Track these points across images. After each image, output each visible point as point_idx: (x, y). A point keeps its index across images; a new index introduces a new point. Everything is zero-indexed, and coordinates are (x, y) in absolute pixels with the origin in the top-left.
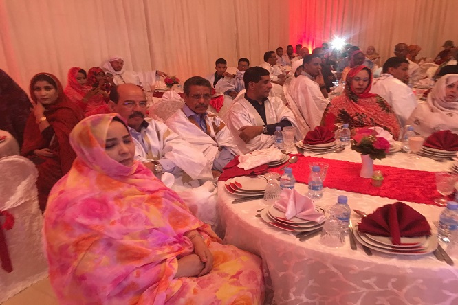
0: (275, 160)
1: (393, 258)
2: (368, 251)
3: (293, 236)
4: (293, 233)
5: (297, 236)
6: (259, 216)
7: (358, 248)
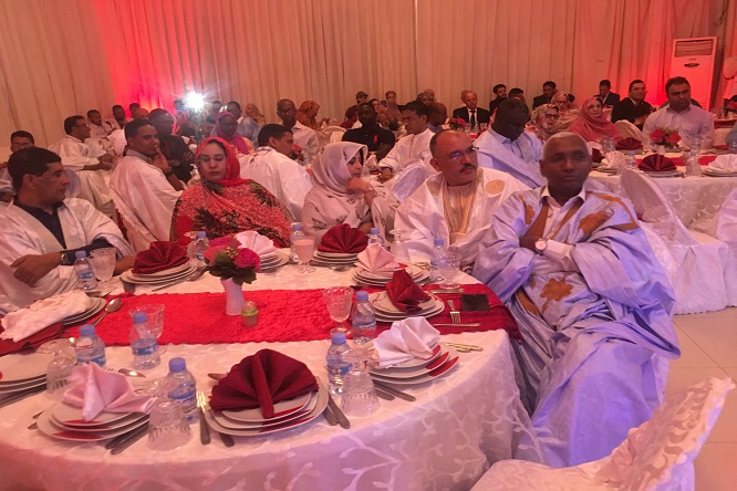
0: (74, 312)
1: (265, 440)
2: (228, 440)
3: (101, 449)
4: (99, 443)
5: (107, 447)
6: (34, 426)
7: (212, 440)
